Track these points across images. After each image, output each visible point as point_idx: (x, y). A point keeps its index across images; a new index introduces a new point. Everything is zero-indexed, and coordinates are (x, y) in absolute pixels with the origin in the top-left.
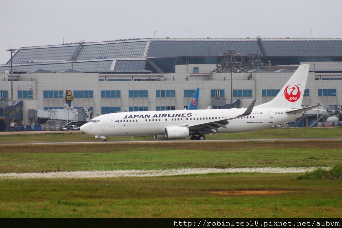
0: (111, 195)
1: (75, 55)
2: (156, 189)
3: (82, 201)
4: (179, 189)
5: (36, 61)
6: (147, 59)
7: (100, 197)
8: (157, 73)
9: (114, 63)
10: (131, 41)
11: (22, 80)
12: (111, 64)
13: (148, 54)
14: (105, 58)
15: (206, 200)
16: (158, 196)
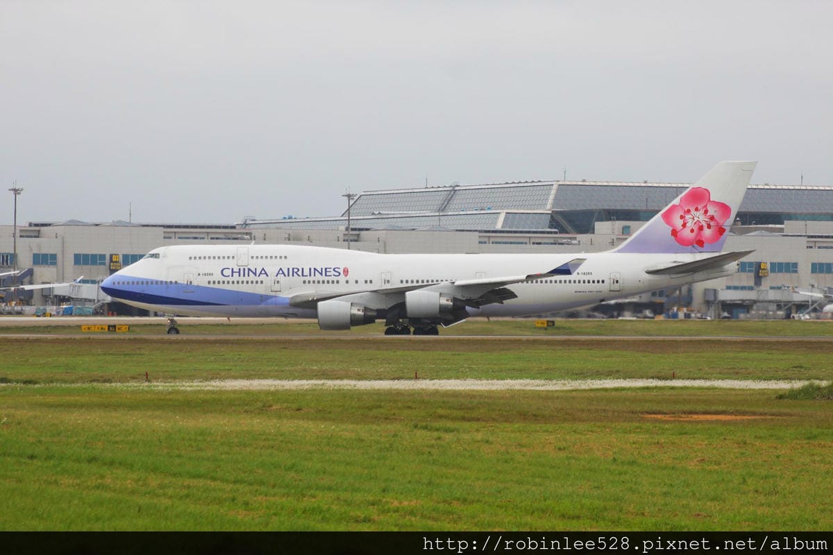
0: (494, 417)
1: (443, 204)
2: (563, 409)
3: (449, 424)
4: (597, 411)
5: (385, 212)
6: (553, 211)
7: (478, 420)
8: (567, 233)
9: (502, 217)
10: (529, 184)
11: (364, 241)
12: (497, 218)
13: (554, 205)
14: (489, 209)
15: (637, 428)
16: (565, 420)
